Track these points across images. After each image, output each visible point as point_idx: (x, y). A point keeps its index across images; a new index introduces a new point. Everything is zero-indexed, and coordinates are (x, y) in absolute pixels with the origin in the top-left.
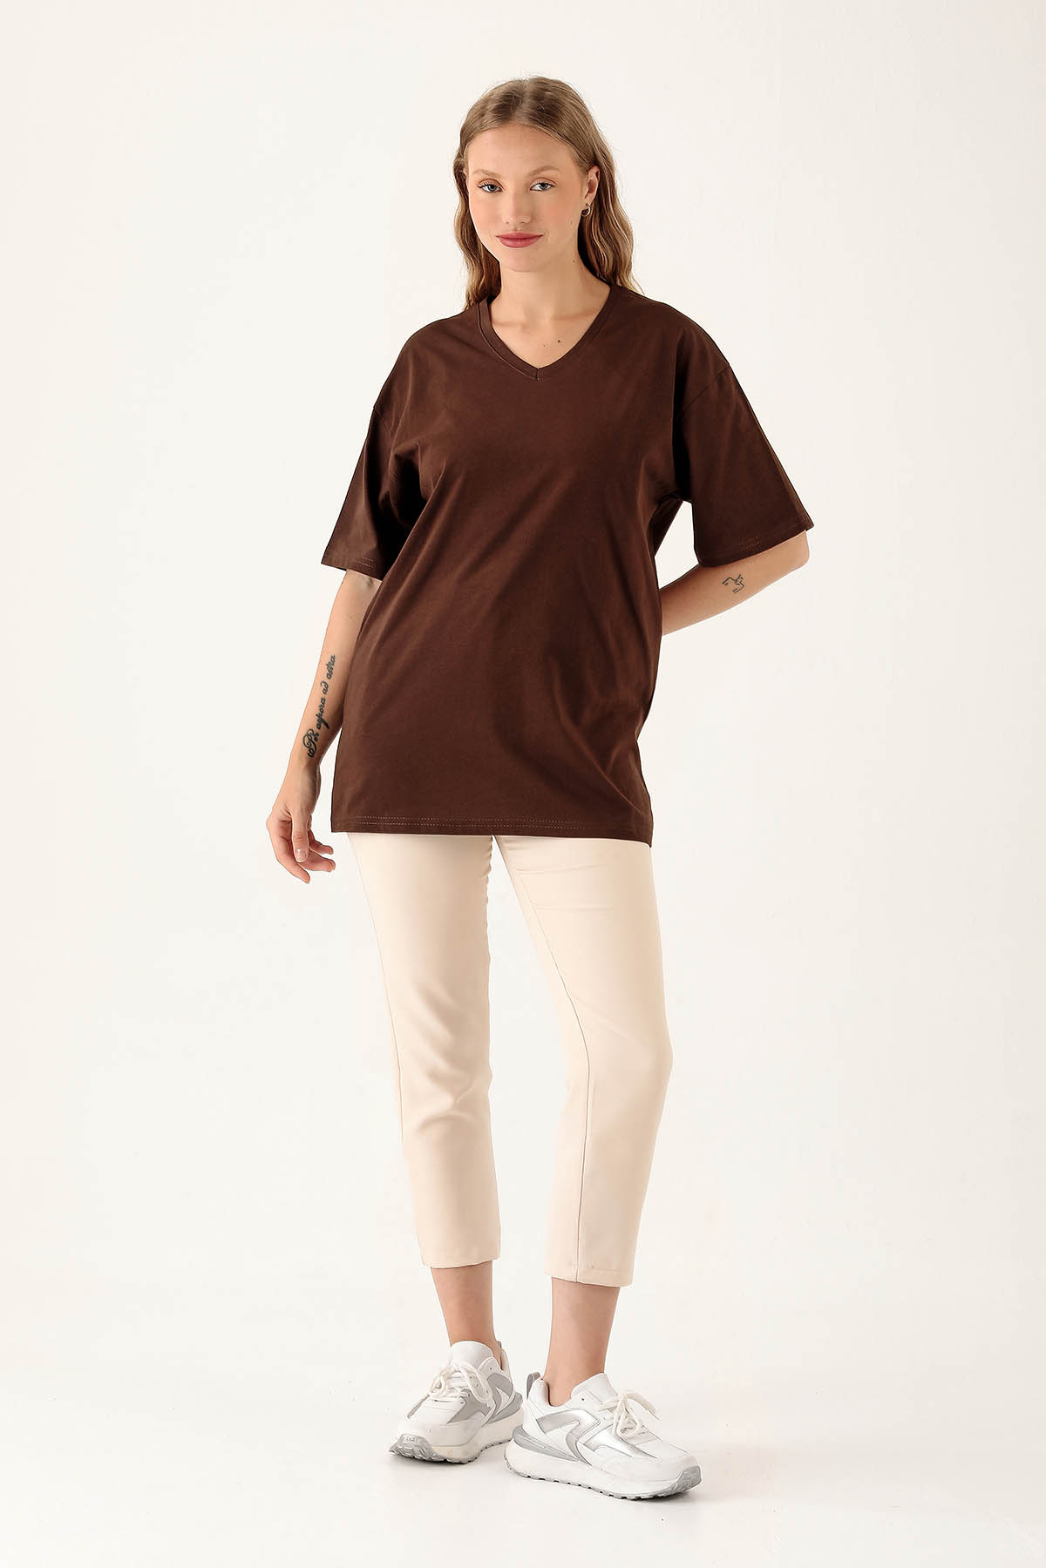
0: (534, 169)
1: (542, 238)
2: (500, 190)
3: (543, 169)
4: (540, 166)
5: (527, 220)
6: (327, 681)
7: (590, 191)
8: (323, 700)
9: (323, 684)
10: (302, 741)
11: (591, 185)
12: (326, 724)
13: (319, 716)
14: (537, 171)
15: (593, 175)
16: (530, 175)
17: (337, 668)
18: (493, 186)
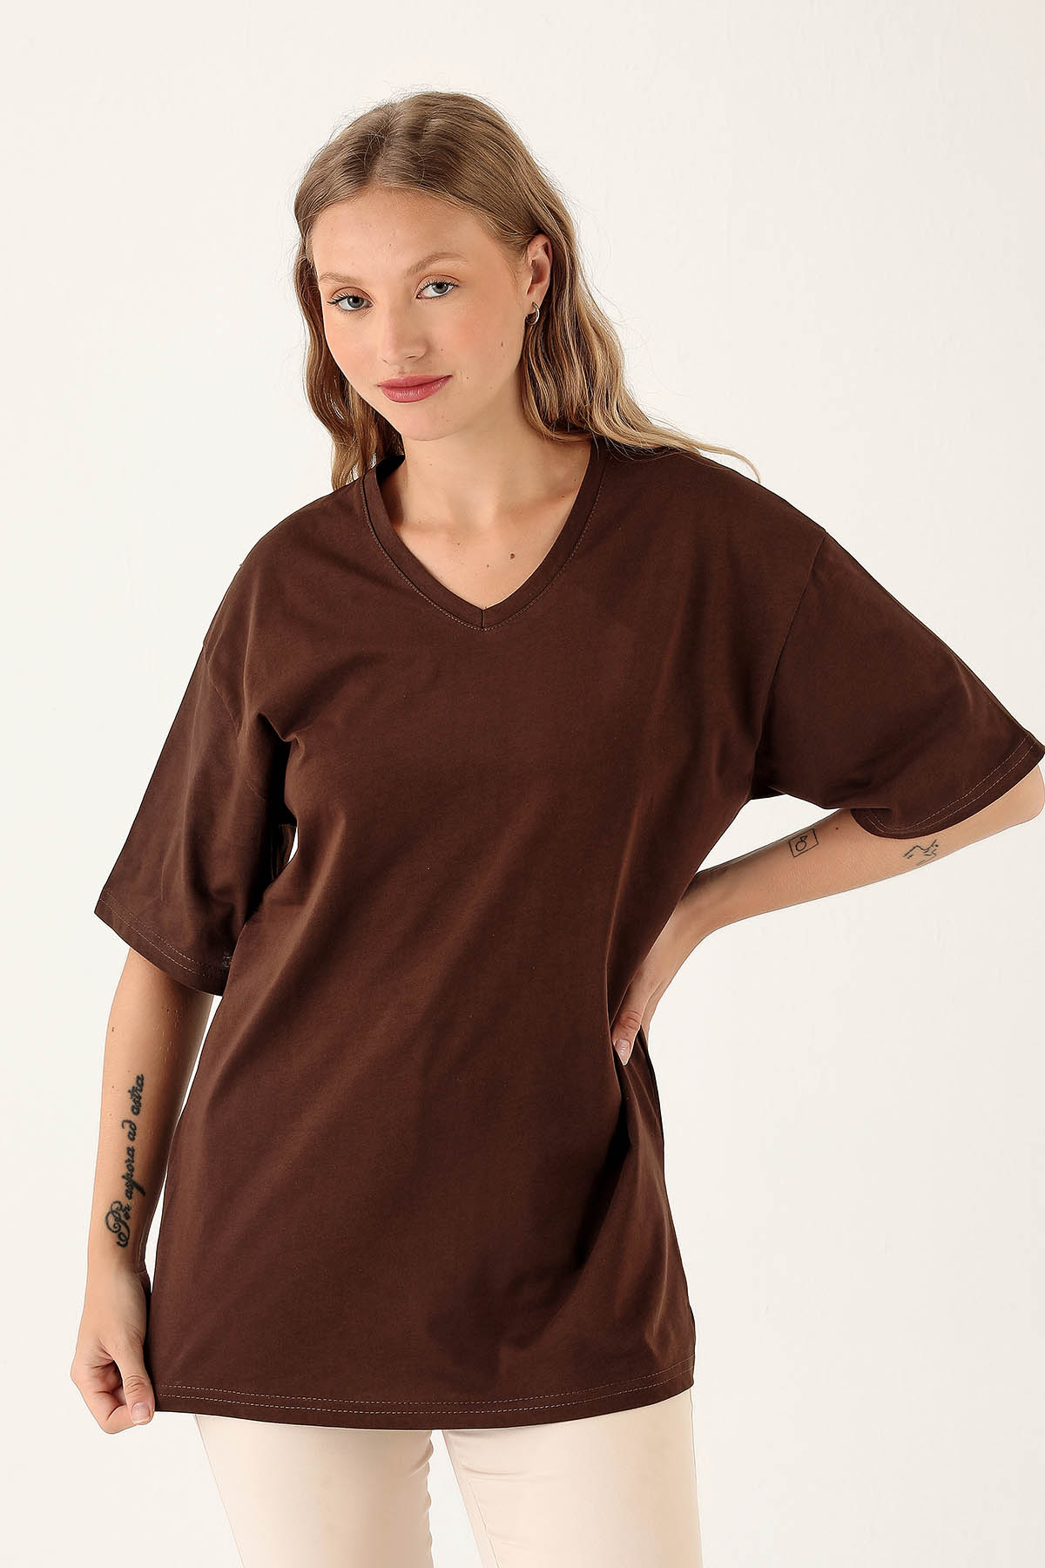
0: (417, 261)
1: (451, 380)
2: (368, 307)
3: (433, 258)
4: (427, 253)
5: (419, 351)
6: (133, 1118)
7: (537, 280)
8: (131, 1151)
9: (127, 1125)
10: (105, 1227)
11: (537, 269)
12: (140, 1189)
13: (128, 1178)
14: (421, 265)
15: (537, 251)
16: (411, 272)
17: (147, 1094)
18: (356, 300)
